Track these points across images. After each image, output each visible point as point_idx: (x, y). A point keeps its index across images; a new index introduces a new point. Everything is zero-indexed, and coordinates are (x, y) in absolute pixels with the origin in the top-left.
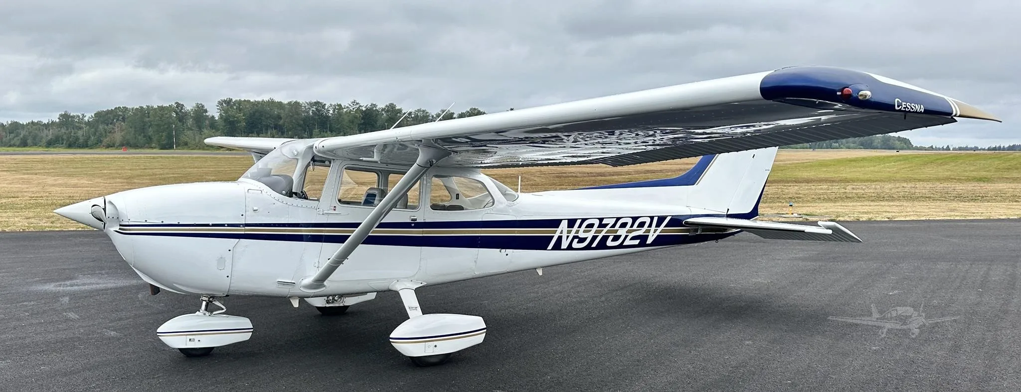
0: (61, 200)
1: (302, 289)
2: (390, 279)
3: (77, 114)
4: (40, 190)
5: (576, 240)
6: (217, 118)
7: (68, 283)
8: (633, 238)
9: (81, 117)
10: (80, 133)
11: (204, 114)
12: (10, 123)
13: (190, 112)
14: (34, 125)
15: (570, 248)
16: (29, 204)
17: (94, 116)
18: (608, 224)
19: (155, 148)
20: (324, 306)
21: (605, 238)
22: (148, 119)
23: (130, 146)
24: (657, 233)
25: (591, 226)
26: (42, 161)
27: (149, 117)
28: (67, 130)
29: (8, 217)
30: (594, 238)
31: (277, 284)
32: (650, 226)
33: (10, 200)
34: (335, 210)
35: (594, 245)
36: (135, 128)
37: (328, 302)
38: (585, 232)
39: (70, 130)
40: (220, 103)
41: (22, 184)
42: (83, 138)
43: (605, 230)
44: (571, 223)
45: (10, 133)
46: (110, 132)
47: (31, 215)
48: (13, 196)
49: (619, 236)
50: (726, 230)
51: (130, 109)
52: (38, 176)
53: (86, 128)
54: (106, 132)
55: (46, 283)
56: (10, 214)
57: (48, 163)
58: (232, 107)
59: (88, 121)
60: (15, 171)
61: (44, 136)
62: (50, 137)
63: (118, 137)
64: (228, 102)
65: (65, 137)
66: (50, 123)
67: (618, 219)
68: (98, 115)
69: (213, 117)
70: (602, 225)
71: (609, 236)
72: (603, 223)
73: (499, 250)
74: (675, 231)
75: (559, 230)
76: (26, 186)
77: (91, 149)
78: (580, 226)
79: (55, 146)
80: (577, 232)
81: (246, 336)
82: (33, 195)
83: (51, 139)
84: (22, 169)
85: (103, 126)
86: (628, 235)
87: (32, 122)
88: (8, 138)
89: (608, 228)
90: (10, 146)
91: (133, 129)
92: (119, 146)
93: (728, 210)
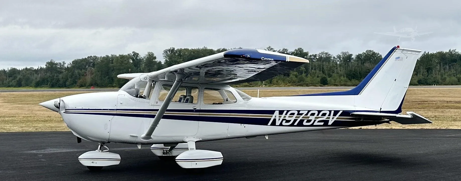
0: (43, 118)
1: (141, 139)
2: (184, 136)
3: (59, 62)
4: (30, 113)
5: (284, 121)
6: (163, 63)
7: (43, 150)
8: (319, 122)
9: (62, 64)
10: (61, 76)
11: (154, 60)
12: (10, 69)
13: (143, 59)
14: (27, 71)
15: (281, 125)
16: (23, 120)
17: (71, 63)
18: (303, 114)
19: (115, 87)
20: (162, 155)
21: (302, 121)
22: (112, 65)
23: (97, 86)
24: (335, 119)
25: (293, 114)
26: (32, 96)
27: (112, 63)
28: (52, 74)
29: (11, 127)
30: (295, 121)
31: (130, 137)
32: (330, 115)
33: (11, 118)
34: (157, 103)
35: (296, 124)
36: (102, 71)
37: (164, 153)
38: (289, 117)
39: (53, 74)
40: (166, 52)
41: (18, 110)
42: (62, 80)
43: (302, 116)
44: (281, 112)
45: (9, 77)
46: (83, 75)
47: (24, 125)
48: (13, 116)
49: (311, 120)
50: (381, 119)
51: (99, 57)
52: (28, 105)
53: (65, 73)
54: (80, 75)
55: (31, 150)
56: (11, 125)
57: (36, 97)
58: (175, 54)
59: (67, 67)
60: (13, 102)
61: (34, 78)
62: (38, 79)
63: (89, 78)
64: (172, 51)
65: (49, 79)
66: (39, 69)
67: (309, 111)
68: (75, 62)
69: (160, 62)
70: (299, 114)
71: (304, 120)
72: (300, 113)
73: (240, 124)
74: (345, 119)
75: (274, 116)
76: (21, 111)
77: (68, 88)
78: (286, 114)
79: (41, 86)
80: (285, 117)
81: (118, 163)
82: (25, 116)
83: (39, 81)
84: (18, 101)
85: (78, 70)
86: (316, 120)
87: (26, 68)
88: (8, 80)
89: (303, 115)
90: (9, 86)
91: (100, 72)
92: (89, 86)
93: (381, 109)
